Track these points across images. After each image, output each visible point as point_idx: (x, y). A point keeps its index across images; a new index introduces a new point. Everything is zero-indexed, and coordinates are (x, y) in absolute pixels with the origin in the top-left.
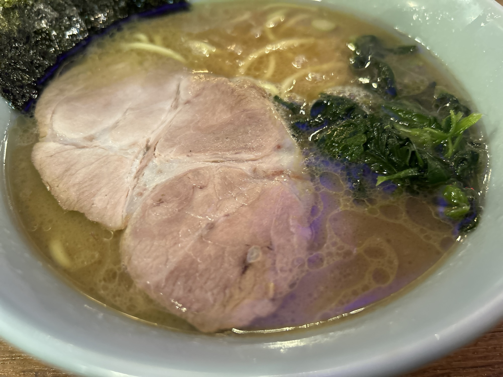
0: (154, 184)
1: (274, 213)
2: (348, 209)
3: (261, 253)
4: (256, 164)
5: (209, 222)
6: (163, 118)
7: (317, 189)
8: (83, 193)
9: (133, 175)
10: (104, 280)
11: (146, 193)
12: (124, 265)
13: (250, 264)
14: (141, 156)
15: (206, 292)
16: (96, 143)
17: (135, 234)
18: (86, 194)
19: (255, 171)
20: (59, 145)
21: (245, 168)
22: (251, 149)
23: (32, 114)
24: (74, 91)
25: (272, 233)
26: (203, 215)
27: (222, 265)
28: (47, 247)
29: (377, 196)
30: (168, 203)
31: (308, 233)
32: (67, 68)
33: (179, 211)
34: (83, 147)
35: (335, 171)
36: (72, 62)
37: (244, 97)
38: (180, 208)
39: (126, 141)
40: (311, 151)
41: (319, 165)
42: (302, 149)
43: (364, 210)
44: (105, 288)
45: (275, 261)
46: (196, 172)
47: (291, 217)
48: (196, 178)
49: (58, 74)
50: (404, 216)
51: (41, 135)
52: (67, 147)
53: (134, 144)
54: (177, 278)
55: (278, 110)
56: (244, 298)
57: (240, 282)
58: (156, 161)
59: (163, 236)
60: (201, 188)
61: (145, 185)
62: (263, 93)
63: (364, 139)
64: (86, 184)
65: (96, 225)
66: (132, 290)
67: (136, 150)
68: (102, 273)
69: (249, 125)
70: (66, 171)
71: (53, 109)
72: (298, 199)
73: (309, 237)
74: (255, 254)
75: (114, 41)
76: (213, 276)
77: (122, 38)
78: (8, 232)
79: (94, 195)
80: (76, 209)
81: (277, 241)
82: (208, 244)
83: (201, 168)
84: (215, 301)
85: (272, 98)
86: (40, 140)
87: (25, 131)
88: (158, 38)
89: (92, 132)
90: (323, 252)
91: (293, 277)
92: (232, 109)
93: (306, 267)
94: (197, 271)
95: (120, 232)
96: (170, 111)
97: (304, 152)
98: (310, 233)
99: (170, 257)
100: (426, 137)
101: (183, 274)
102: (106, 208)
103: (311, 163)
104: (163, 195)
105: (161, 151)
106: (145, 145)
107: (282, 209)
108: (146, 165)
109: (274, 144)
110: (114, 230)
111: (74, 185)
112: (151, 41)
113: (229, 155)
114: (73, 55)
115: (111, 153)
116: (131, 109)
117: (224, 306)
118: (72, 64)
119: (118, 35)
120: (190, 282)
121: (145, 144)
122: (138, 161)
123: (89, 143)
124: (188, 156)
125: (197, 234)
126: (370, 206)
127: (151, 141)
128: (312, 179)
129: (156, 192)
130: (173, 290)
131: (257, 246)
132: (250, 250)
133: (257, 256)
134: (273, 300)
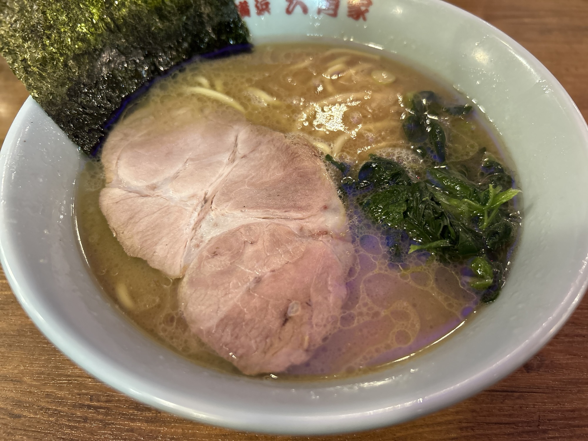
0: (209, 237)
1: (315, 272)
2: (382, 272)
3: (300, 309)
4: (303, 223)
5: (257, 276)
6: (221, 171)
7: (356, 251)
8: (146, 241)
9: (191, 227)
10: (164, 323)
11: (203, 245)
12: (180, 311)
13: (290, 317)
14: (199, 208)
15: (251, 340)
16: (158, 192)
17: (192, 283)
18: (149, 242)
19: (301, 229)
20: (124, 192)
21: (293, 226)
22: (300, 209)
23: (99, 158)
24: (137, 137)
25: (312, 290)
26: (252, 269)
27: (265, 316)
28: (113, 289)
29: (411, 262)
30: (221, 256)
31: (343, 292)
32: (131, 111)
33: (231, 264)
34: (147, 196)
35: (376, 234)
36: (136, 104)
37: (297, 155)
38: (232, 261)
39: (186, 193)
40: (355, 214)
41: (361, 228)
42: (346, 211)
43: (396, 274)
44: (165, 330)
45: (312, 316)
46: (248, 227)
47: (330, 276)
48: (248, 234)
49: (122, 117)
50: (432, 283)
51: (108, 181)
52: (130, 194)
53: (193, 196)
54: (226, 325)
55: (328, 170)
56: (282, 347)
57: (280, 333)
58: (212, 214)
59: (216, 286)
60: (251, 243)
61: (202, 237)
62: (316, 153)
63: (404, 208)
64: (149, 233)
65: (156, 271)
66: (187, 334)
67: (195, 202)
68: (162, 316)
69: (300, 183)
70: (131, 218)
71: (118, 154)
72: (338, 260)
73: (344, 297)
74: (295, 309)
75: (176, 82)
76: (257, 326)
77: (185, 79)
78: (82, 275)
79: (156, 244)
80: (139, 256)
81: (316, 298)
82: (254, 297)
83: (253, 224)
84: (257, 349)
85: (323, 157)
86: (106, 185)
87: (93, 177)
88: (219, 83)
89: (155, 181)
90: (354, 312)
91: (327, 332)
92: (285, 167)
93: (339, 325)
94: (244, 321)
95: (178, 280)
96: (228, 164)
97: (348, 214)
98: (346, 293)
99: (221, 306)
100: (464, 208)
101: (231, 322)
102: (166, 256)
103: (354, 225)
104: (217, 248)
105: (217, 205)
106: (203, 198)
107: (323, 268)
108: (203, 218)
109: (322, 204)
110: (173, 278)
111: (138, 233)
112: (212, 87)
113: (279, 213)
114: (137, 98)
115: (172, 204)
116: (192, 160)
117: (265, 352)
118: (136, 107)
119: (180, 76)
120: (237, 330)
121: (203, 196)
122: (196, 214)
123: (152, 192)
124: (242, 211)
125: (245, 286)
126: (403, 272)
127: (209, 194)
128: (353, 242)
129: (211, 245)
130: (222, 336)
131: (297, 302)
132: (291, 304)
133: (297, 311)
134: (307, 351)
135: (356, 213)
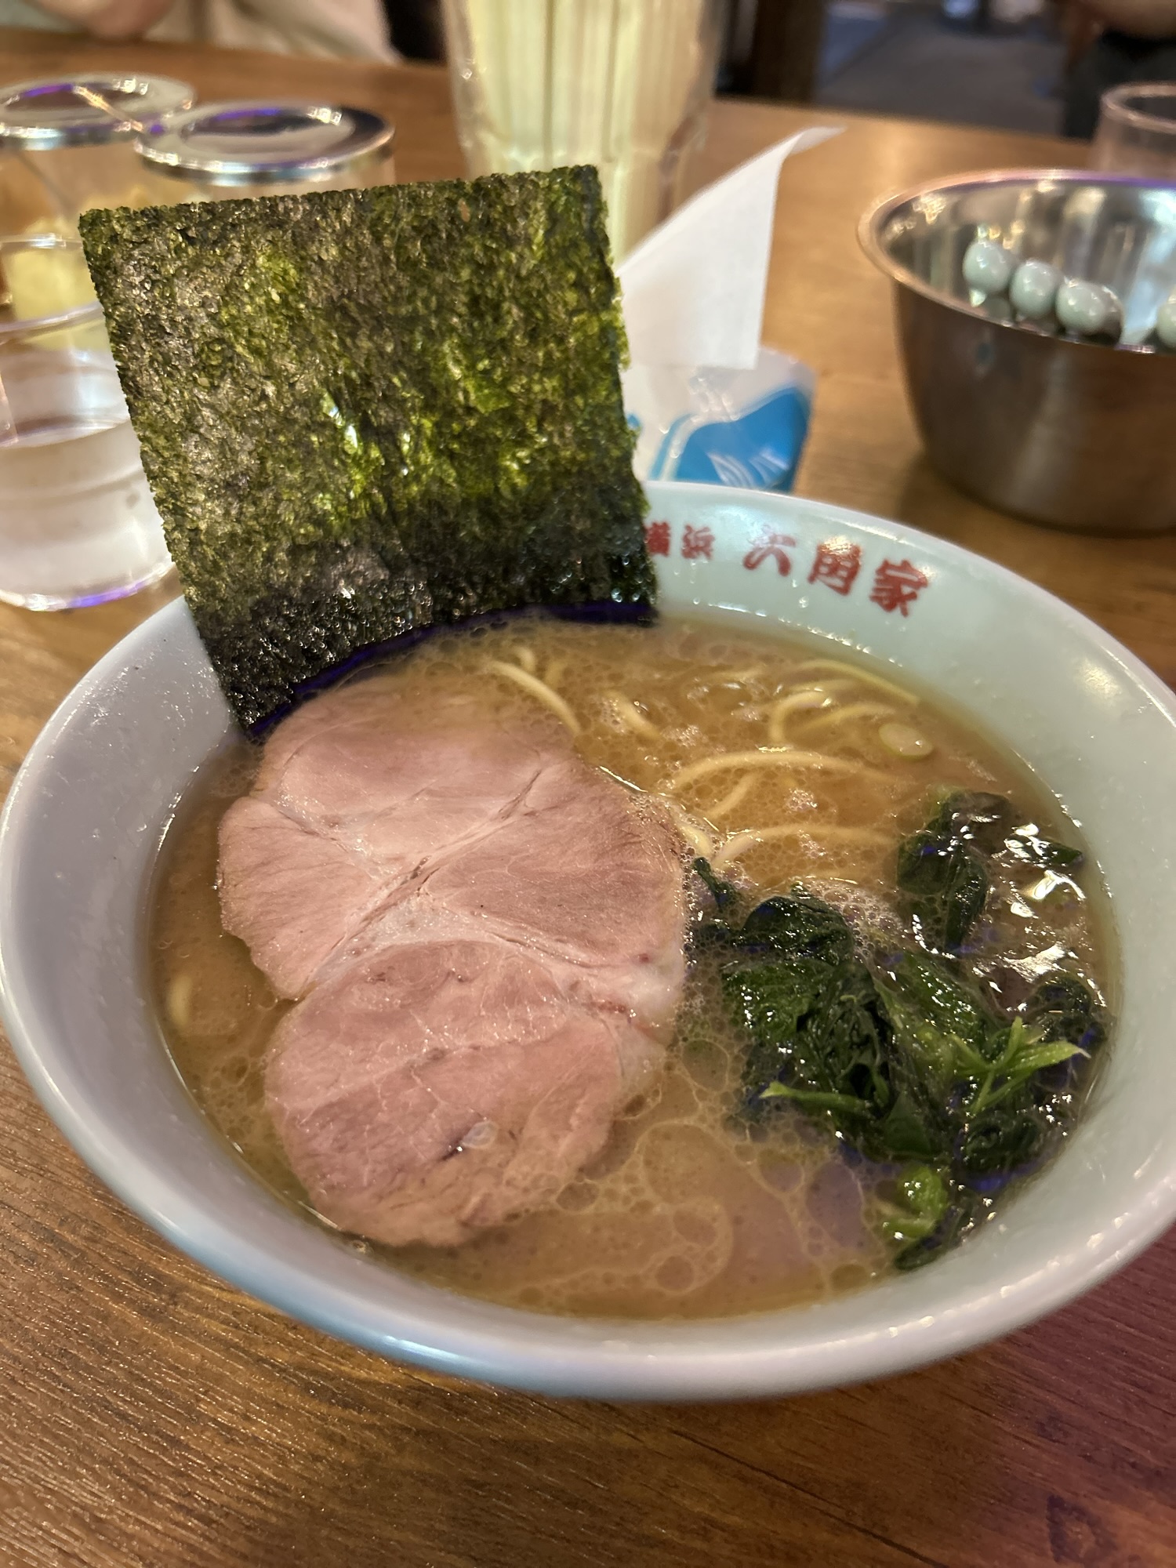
0: (387, 944)
1: (560, 1078)
2: (704, 1127)
3: (493, 1139)
4: (583, 975)
5: (439, 1046)
6: (474, 827)
7: (669, 1067)
8: (268, 912)
9: (363, 914)
10: (224, 1070)
11: (367, 954)
12: (264, 1061)
13: (465, 1150)
14: (395, 885)
15: (366, 1162)
16: (337, 831)
17: (310, 1018)
18: (273, 917)
19: (574, 986)
20: (276, 815)
21: (559, 973)
22: (592, 944)
23: (264, 739)
24: (349, 723)
25: (534, 1111)
26: (437, 1030)
27: (417, 1129)
28: (168, 981)
29: (775, 1128)
30: (391, 985)
31: (598, 1139)
32: (365, 676)
33: (402, 1006)
34: (312, 833)
35: (729, 1047)
36: (381, 666)
37: (635, 839)
38: (406, 1002)
39: (386, 849)
40: (703, 993)
41: (702, 1025)
42: (687, 979)
43: (731, 1142)
44: (216, 1084)
45: (508, 1162)
46: (468, 948)
47: (586, 1098)
48: (463, 960)
49: (342, 682)
50: (799, 1188)
51: (257, 786)
52: (287, 822)
53: (398, 859)
54: (334, 1118)
55: (686, 887)
56: (420, 1200)
57: (429, 1171)
58: (415, 902)
59: (352, 1039)
60: (460, 980)
61: (373, 939)
62: (676, 846)
63: (804, 1007)
64: (280, 900)
65: (260, 977)
66: (254, 1107)
67: (394, 870)
68: (226, 1058)
69: (616, 896)
70: (263, 864)
71: (301, 743)
72: (618, 1072)
73: (596, 1148)
74: (482, 1136)
75: (477, 644)
76: (392, 1141)
77: (496, 644)
78: (122, 933)
79: (283, 925)
80: (241, 937)
81: (535, 1129)
82: (413, 1084)
83: (483, 945)
84: (370, 1184)
85: (688, 861)
86: (251, 793)
87: (235, 772)
88: (555, 669)
89: (342, 812)
90: (602, 1185)
91: (522, 1204)
92: (601, 854)
93: (553, 1199)
94: (370, 1123)
95: (288, 1004)
96: (493, 820)
97: (688, 988)
98: (602, 1142)
99: (342, 1079)
100: (943, 1051)
101: (346, 1116)
102: (290, 953)
103: (691, 1013)
104: (391, 968)
105: (431, 888)
106: (412, 868)
107: (578, 1078)
108: (395, 904)
109: (639, 949)
110: (282, 997)
111: (261, 894)
112: (540, 672)
113: (543, 939)
114: (386, 654)
115: (351, 862)
116: (430, 793)
117: (380, 1197)
118: (379, 670)
119: (490, 635)
120: (349, 1134)
121: (415, 864)
122: (385, 892)
123: (325, 830)
124: (472, 913)
125: (406, 1059)
126: (748, 1141)
127: (427, 865)
128: (671, 1046)
129: (383, 958)
130: (316, 1136)
131: (494, 1124)
132: (478, 1125)
133: (485, 1141)
134: (465, 1224)
135: (706, 991)
